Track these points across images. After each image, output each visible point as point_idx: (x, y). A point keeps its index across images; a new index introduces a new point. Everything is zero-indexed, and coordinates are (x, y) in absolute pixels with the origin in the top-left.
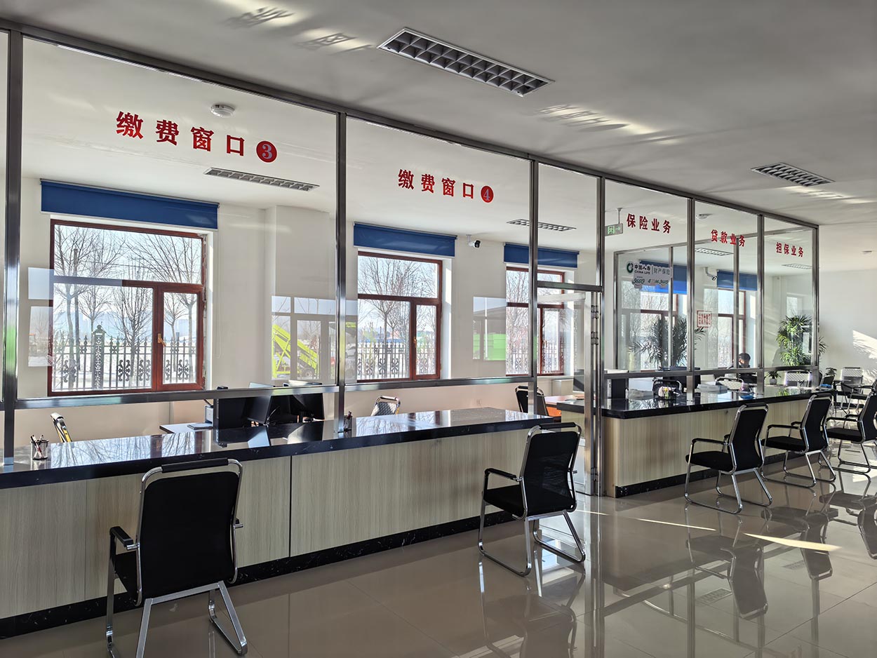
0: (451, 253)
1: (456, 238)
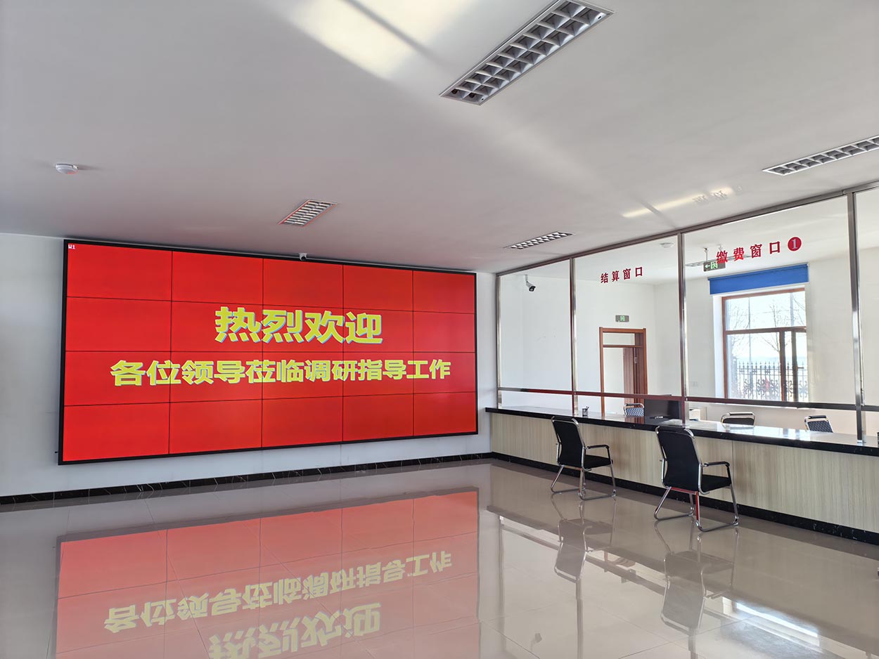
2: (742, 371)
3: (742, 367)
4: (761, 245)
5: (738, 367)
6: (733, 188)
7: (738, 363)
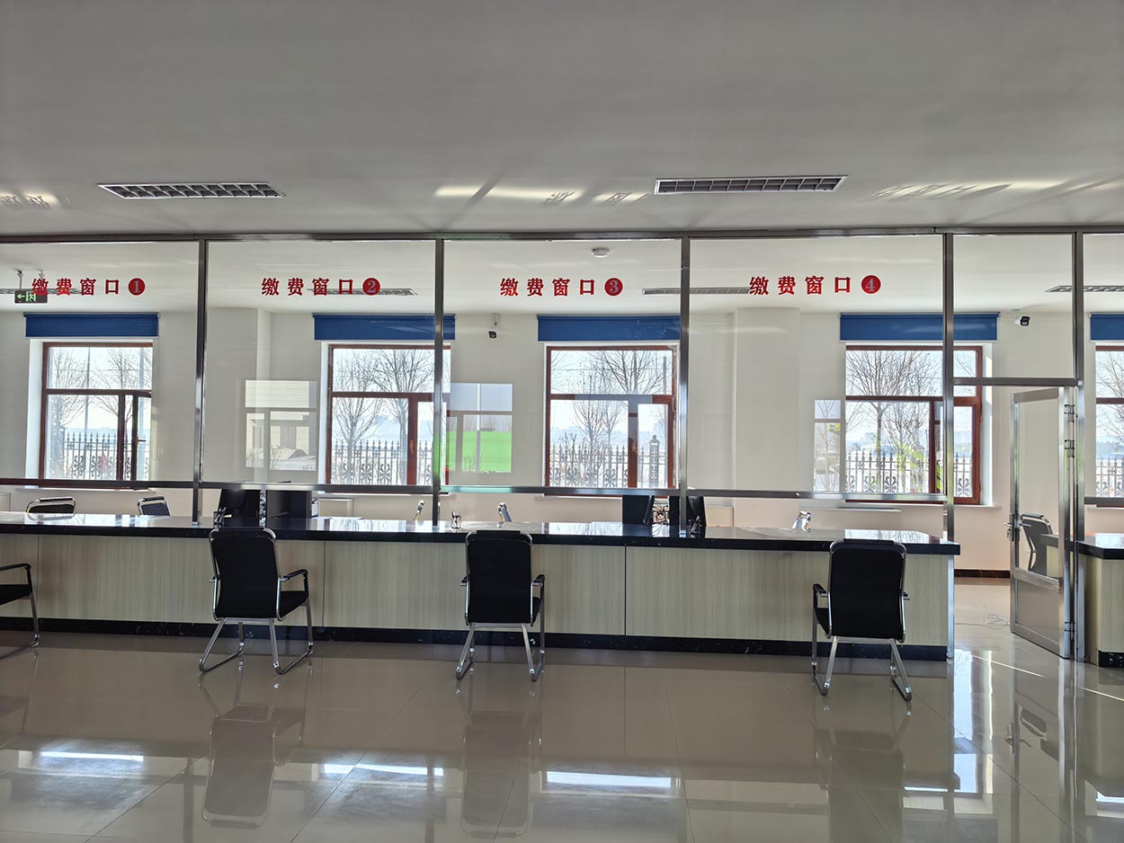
0: (991, 335)
1: (997, 315)
2: (71, 446)
3: (71, 440)
4: (95, 281)
5: (66, 440)
6: (58, 197)
7: (66, 434)
